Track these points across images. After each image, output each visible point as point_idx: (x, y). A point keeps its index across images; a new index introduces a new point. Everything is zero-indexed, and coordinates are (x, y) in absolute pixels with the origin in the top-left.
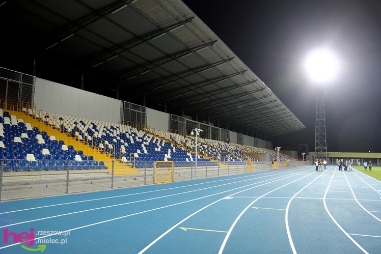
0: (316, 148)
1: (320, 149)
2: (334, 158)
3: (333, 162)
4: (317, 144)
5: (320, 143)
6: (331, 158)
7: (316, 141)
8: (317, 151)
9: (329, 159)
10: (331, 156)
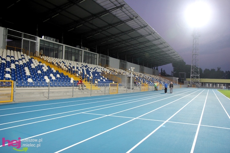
0: (191, 75)
1: (194, 76)
2: (205, 83)
3: (204, 86)
4: (193, 72)
5: (195, 71)
6: (202, 83)
7: (191, 70)
8: (192, 78)
9: (201, 84)
10: (203, 82)
